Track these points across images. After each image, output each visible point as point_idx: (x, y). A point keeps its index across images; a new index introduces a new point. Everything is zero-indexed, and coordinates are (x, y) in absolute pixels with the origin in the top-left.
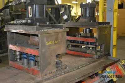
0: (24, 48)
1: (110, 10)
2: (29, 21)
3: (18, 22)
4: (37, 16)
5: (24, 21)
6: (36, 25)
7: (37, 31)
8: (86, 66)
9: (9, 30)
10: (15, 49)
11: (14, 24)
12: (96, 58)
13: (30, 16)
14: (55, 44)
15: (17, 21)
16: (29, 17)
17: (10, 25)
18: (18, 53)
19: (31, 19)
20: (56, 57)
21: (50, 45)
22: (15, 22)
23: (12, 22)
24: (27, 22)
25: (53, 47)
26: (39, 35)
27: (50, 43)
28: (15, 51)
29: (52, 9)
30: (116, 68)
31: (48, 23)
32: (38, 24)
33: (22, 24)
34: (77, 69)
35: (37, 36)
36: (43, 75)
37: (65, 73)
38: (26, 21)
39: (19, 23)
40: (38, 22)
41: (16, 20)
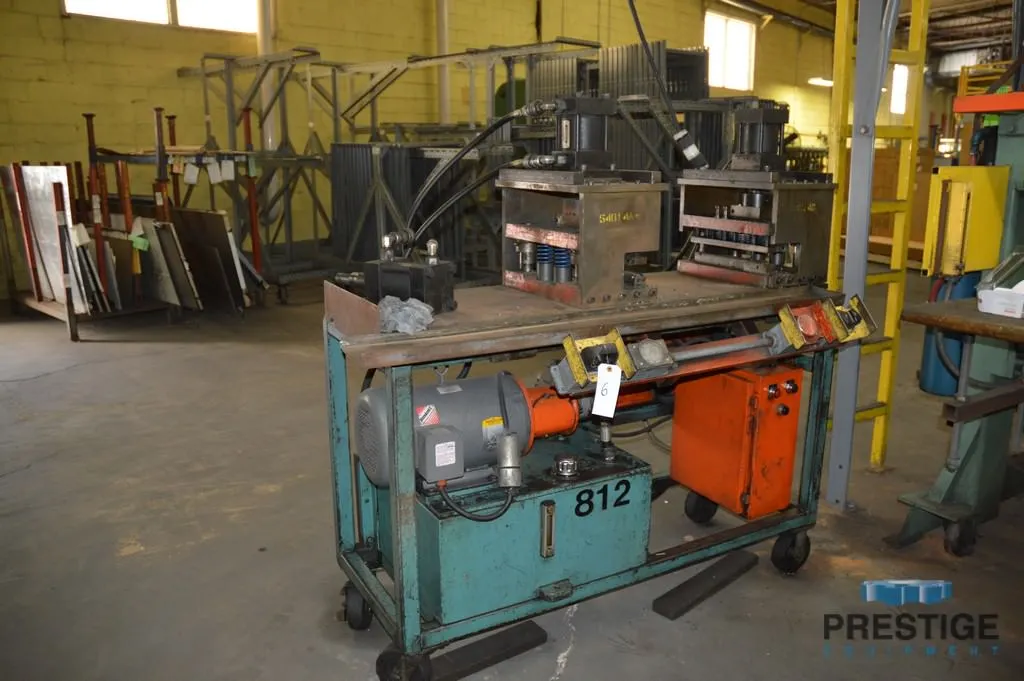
0: (543, 232)
1: (863, 131)
2: (561, 160)
3: (532, 162)
4: (585, 145)
5: (547, 159)
6: (579, 169)
7: (575, 184)
8: (720, 300)
9: (508, 184)
10: (520, 237)
11: (522, 167)
12: (767, 286)
13: (566, 145)
14: (624, 221)
15: (530, 159)
16: (561, 148)
17: (511, 171)
18: (528, 249)
19: (567, 155)
20: (626, 258)
21: (609, 225)
22: (525, 162)
23: (516, 163)
24: (556, 162)
25: (618, 230)
26: (582, 196)
27: (609, 218)
28: (521, 243)
29: (687, 118)
30: (818, 317)
31: (612, 167)
32: (584, 167)
33: (543, 167)
34: (687, 306)
35: (576, 196)
36: (584, 301)
37: (650, 307)
38: (553, 159)
39: (535, 164)
40: (584, 163)
41: (527, 157)
